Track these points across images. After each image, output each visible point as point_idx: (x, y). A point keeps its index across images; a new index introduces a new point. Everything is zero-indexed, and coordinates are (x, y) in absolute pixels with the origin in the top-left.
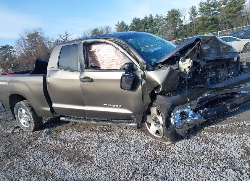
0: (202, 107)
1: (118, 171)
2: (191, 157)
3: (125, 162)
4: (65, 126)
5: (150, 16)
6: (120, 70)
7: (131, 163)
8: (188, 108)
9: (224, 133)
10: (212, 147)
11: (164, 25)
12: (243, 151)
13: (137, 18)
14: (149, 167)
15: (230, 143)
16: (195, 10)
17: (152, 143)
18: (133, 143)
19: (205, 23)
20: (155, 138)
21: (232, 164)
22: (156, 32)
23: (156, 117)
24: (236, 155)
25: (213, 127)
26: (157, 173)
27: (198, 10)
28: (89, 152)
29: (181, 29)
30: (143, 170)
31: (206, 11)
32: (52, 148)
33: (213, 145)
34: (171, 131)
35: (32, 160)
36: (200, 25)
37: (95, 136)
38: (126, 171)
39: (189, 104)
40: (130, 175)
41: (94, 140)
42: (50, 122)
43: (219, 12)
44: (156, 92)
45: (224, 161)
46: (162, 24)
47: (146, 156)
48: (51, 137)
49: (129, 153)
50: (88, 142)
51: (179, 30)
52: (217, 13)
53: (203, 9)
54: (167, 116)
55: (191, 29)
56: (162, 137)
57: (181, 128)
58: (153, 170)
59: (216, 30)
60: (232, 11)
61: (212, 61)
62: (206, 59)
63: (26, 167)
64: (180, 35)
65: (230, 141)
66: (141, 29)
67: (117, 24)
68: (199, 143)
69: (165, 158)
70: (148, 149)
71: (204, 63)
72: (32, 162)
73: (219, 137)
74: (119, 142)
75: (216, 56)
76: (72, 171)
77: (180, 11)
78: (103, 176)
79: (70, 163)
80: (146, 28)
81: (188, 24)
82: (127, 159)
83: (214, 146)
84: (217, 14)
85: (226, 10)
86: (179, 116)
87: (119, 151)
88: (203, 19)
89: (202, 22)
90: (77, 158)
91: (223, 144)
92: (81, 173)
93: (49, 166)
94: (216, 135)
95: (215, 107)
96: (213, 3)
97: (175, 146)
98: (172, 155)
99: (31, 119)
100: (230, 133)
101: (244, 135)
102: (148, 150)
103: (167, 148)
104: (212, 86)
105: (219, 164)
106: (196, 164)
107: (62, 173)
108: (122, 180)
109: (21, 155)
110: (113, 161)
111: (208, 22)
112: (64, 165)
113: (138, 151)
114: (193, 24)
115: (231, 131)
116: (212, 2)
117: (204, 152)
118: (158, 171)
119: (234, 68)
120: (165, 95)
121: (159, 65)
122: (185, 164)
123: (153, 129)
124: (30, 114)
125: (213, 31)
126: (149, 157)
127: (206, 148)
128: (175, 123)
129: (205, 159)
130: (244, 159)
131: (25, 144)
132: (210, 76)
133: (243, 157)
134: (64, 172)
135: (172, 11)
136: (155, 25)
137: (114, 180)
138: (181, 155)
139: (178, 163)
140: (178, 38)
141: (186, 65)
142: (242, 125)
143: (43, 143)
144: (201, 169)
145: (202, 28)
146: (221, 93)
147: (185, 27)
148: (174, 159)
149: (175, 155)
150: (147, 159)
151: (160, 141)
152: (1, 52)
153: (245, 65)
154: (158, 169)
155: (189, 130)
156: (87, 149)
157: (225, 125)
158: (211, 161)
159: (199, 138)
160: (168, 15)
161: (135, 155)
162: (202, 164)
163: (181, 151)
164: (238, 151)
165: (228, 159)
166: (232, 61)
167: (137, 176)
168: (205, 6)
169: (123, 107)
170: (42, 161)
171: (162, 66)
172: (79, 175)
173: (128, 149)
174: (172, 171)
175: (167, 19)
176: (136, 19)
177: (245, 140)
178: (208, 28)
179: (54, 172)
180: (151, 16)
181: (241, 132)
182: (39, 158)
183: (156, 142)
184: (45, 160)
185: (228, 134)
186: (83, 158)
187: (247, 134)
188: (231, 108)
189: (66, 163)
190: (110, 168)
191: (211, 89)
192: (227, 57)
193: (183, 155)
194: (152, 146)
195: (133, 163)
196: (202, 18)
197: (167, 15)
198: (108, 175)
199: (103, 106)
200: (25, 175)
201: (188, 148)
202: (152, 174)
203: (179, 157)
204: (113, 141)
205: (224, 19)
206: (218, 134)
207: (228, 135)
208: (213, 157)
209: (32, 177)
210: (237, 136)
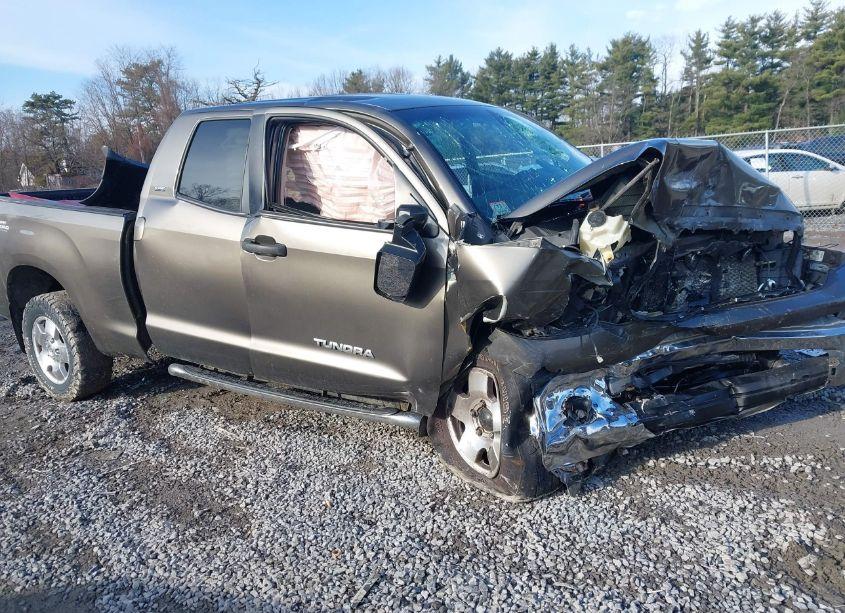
0: (648, 388)
1: (320, 575)
2: (578, 559)
3: (352, 548)
4: (185, 394)
5: (549, 52)
6: (379, 226)
7: (370, 554)
8: (598, 387)
9: (708, 486)
10: (654, 533)
11: (593, 85)
12: (758, 560)
13: (503, 53)
14: (427, 574)
15: (720, 525)
16: (705, 45)
17: (458, 494)
18: (397, 484)
19: (733, 96)
20: (472, 474)
21: (708, 603)
22: (562, 108)
23: (485, 406)
24: (731, 572)
25: (677, 463)
26: (447, 601)
27: (717, 48)
28: (241, 496)
29: (649, 108)
30: (406, 585)
31: (742, 56)
32: (125, 468)
33: (660, 525)
34: (526, 460)
35: (47, 499)
36: (714, 102)
37: (276, 442)
38: (347, 581)
39: (600, 373)
40: (355, 597)
41: (268, 456)
42: (141, 375)
43: (785, 64)
44: (485, 319)
45: (683, 588)
46: (585, 80)
47: (428, 537)
48: (130, 428)
49: (374, 516)
50: (246, 462)
51: (641, 110)
52: (778, 65)
53: (732, 48)
54: (519, 407)
55: (683, 111)
56: (494, 473)
57: (562, 453)
58: (439, 587)
59: (770, 124)
60: (832, 63)
61: (699, 232)
62: (678, 225)
63: (22, 522)
64: (642, 126)
65: (722, 517)
66: (512, 91)
67: (434, 65)
68: (616, 513)
69: (489, 549)
70: (441, 512)
71: (672, 237)
72: (44, 507)
73: (687, 499)
74: (351, 474)
75: (718, 219)
76: (168, 555)
77: (654, 45)
78: (266, 585)
79: (169, 526)
80: (531, 90)
81: (674, 91)
82: (362, 539)
83: (663, 528)
84: (778, 69)
85: (810, 61)
86: (560, 411)
87: (341, 507)
88: (730, 82)
89: (724, 91)
90: (196, 513)
91: (695, 525)
92: (195, 565)
93: (95, 530)
94: (679, 493)
95: (694, 394)
96: (771, 29)
97: (534, 512)
98: (513, 542)
99: (72, 357)
100: (728, 491)
101: (775, 504)
102: (439, 514)
103: (504, 516)
104: (691, 320)
105: (662, 597)
106: (587, 585)
107: (132, 559)
108: (326, 611)
109: (16, 476)
110: (312, 537)
111: (745, 95)
112: (147, 530)
113: (405, 513)
114: (693, 96)
115: (734, 483)
116: (768, 26)
117: (625, 548)
118: (454, 595)
119: (779, 264)
120: (522, 334)
121: (513, 228)
122: (549, 582)
123: (469, 443)
124: (73, 342)
125: (756, 125)
126: (438, 539)
127: (637, 532)
128: (543, 434)
129: (623, 570)
130: (752, 589)
131: (38, 439)
132: (688, 284)
133: (754, 581)
134: (139, 555)
135: (626, 42)
136: (562, 83)
137: (299, 604)
138: (545, 546)
139: (527, 574)
140: (636, 135)
141: (604, 236)
142: (777, 466)
143: (96, 445)
144: (601, 604)
145: (722, 110)
146: (722, 348)
147: (665, 101)
148: (516, 560)
149: (524, 544)
150: (429, 546)
151: (485, 489)
152: (32, 115)
153: (820, 260)
154: (454, 586)
155: (591, 463)
156: (238, 485)
157: (717, 460)
158: (640, 580)
159: (620, 493)
160: (610, 52)
161: (391, 527)
162: (606, 588)
163: (549, 532)
164: (742, 559)
165: (698, 583)
166: (774, 242)
167: (379, 601)
168: (742, 38)
169: (378, 357)
170: (79, 507)
171: (522, 232)
172: (189, 572)
173: (374, 503)
174: (499, 600)
175: (603, 67)
176: (499, 53)
177: (775, 521)
178: (743, 115)
179: (106, 551)
180: (553, 52)
181: (770, 491)
182: (71, 496)
183: (472, 490)
184: (89, 504)
185: (722, 494)
186: (219, 514)
187: (786, 502)
188: (749, 404)
189: (156, 524)
190: (297, 564)
191: (686, 330)
192: (758, 225)
193: (552, 549)
194: (457, 503)
195: (377, 554)
196: (725, 76)
197: (607, 55)
198: (282, 587)
199: (311, 345)
200: (12, 550)
201: (575, 524)
202: (430, 600)
203: (537, 554)
204: (333, 467)
205: (801, 89)
206: (688, 489)
207: (720, 497)
208: (651, 569)
209: (32, 560)
210: (751, 506)
